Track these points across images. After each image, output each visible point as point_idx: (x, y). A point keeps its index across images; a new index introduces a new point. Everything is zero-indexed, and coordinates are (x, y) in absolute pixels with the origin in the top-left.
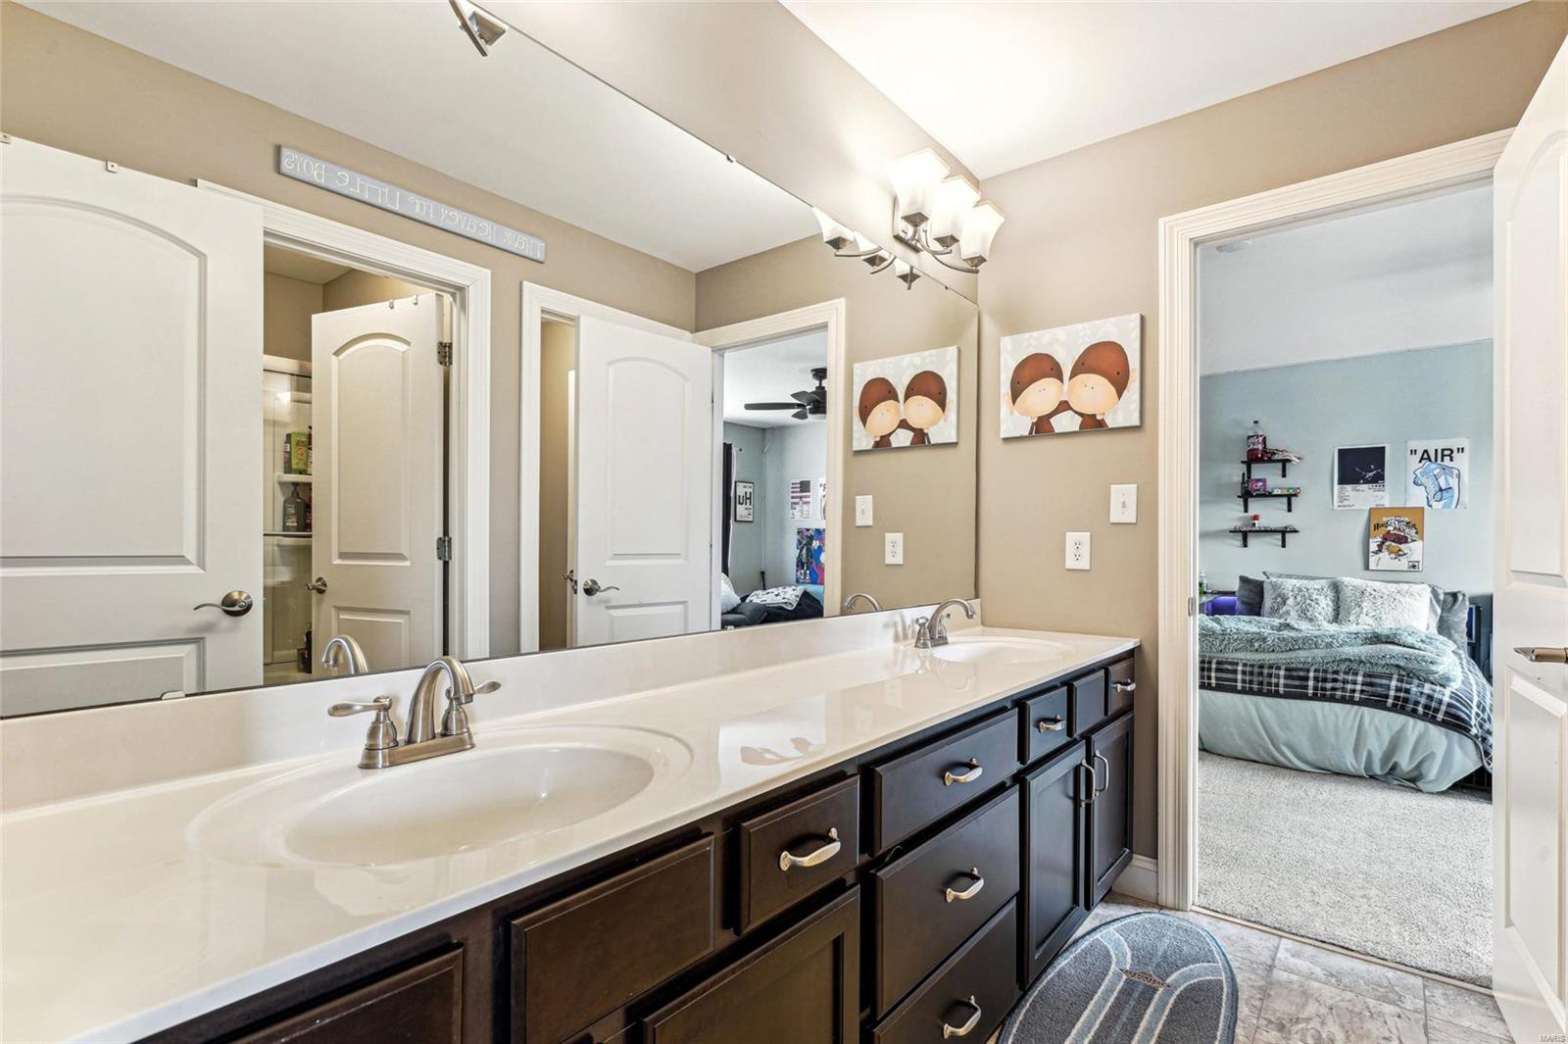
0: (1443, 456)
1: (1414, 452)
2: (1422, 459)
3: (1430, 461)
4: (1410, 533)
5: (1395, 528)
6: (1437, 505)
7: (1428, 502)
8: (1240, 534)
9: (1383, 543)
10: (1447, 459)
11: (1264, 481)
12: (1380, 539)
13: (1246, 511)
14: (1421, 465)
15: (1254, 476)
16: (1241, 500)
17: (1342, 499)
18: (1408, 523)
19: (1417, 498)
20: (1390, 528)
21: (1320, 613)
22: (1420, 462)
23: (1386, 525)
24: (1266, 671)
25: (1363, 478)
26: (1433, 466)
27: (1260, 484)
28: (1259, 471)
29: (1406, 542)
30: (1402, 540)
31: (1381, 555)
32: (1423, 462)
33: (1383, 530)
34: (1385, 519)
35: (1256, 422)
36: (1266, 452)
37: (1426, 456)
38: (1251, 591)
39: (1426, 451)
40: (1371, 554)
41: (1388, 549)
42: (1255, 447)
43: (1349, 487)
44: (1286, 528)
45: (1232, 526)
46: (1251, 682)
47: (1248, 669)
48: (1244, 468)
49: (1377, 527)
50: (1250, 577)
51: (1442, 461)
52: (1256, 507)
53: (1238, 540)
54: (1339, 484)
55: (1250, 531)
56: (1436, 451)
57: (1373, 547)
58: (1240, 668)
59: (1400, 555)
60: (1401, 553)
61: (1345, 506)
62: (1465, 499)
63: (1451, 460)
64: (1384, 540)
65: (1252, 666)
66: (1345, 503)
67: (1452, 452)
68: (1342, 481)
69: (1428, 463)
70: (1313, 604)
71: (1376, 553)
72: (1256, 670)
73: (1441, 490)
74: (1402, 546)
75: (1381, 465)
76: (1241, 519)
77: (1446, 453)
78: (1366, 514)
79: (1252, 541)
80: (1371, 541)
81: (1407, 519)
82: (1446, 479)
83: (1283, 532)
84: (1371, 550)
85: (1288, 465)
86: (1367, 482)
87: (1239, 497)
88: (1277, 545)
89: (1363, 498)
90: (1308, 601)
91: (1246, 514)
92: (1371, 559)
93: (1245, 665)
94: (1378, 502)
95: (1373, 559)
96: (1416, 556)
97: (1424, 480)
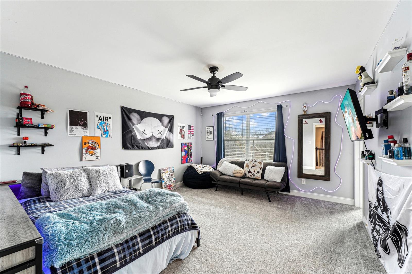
0: (105, 119)
1: (97, 116)
2: (99, 119)
3: (102, 120)
4: (96, 146)
5: (91, 144)
6: (104, 136)
7: (101, 135)
8: (16, 148)
9: (88, 150)
10: (106, 120)
11: (31, 119)
12: (86, 149)
13: (19, 134)
14: (99, 121)
15: (24, 116)
16: (17, 128)
17: (71, 132)
18: (96, 142)
19: (98, 133)
20: (90, 144)
21: (84, 186)
22: (99, 120)
23: (88, 143)
24: (131, 243)
25: (79, 124)
26: (103, 122)
27: (29, 121)
28: (26, 114)
29: (95, 149)
30: (94, 149)
31: (87, 155)
32: (100, 120)
33: (87, 145)
34: (88, 141)
35: (26, 87)
36: (34, 104)
37: (100, 119)
38: (32, 179)
39: (100, 117)
40: (83, 155)
41: (89, 152)
42: (27, 100)
43: (74, 127)
44: (45, 144)
45: (11, 142)
46: (125, 256)
47: (120, 248)
48: (18, 111)
49: (85, 144)
50: (31, 171)
51: (105, 121)
52: (25, 133)
53: (14, 150)
54: (69, 125)
55: (21, 146)
56: (103, 117)
57: (84, 152)
58: (115, 250)
59: (93, 155)
60: (94, 154)
61: (72, 135)
62: (111, 134)
63: (108, 121)
64: (88, 148)
65: (122, 244)
66: (72, 133)
67: (108, 118)
68: (71, 124)
69: (101, 121)
70: (80, 182)
71: (85, 154)
72: (125, 246)
73: (105, 131)
74: (94, 151)
75: (86, 120)
76: (15, 139)
77: (107, 118)
78: (81, 138)
79: (22, 151)
80: (83, 149)
81: (95, 141)
82: (106, 127)
83: (43, 147)
84: (83, 153)
85: (45, 113)
86: (81, 125)
87: (15, 127)
88: (39, 153)
89: (79, 132)
90: (77, 181)
91: (19, 136)
92: (83, 156)
93: (117, 246)
94: (85, 134)
95: (84, 157)
96: (98, 155)
97: (100, 127)
